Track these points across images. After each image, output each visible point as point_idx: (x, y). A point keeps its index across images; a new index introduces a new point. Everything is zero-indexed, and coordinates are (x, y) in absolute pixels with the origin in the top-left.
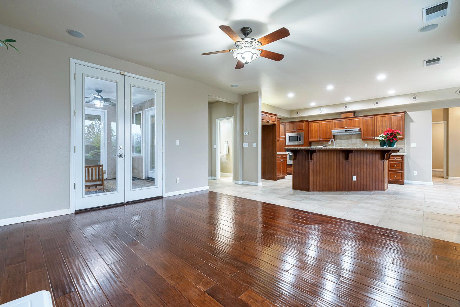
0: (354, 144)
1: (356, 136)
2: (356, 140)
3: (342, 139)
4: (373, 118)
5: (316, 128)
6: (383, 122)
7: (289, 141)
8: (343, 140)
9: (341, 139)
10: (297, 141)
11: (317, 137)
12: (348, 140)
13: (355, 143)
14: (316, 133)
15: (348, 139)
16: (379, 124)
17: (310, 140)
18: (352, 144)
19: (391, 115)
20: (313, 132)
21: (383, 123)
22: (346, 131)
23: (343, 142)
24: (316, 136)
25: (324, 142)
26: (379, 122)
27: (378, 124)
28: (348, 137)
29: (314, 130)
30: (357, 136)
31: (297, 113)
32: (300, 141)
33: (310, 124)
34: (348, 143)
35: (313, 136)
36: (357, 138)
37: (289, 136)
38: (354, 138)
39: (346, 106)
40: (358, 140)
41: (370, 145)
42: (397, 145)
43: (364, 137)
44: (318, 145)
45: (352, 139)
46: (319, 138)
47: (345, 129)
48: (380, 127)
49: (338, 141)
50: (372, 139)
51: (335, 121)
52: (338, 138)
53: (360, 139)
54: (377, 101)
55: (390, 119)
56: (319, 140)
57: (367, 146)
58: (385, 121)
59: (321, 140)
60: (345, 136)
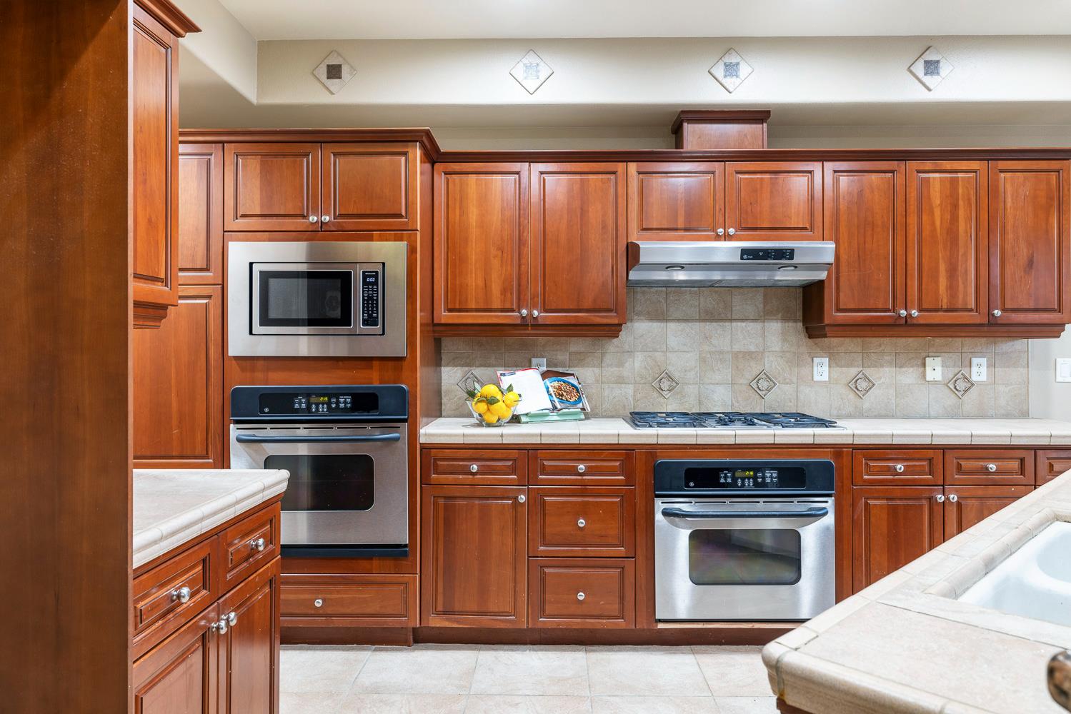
0: (749, 355)
1: (760, 298)
2: (758, 325)
4: (899, 179)
5: (495, 219)
6: (955, 206)
7: (265, 321)
8: (672, 326)
10: (345, 320)
11: (504, 291)
12: (709, 326)
13: (752, 349)
14: (496, 263)
15: (709, 316)
16: (933, 224)
17: (444, 316)
18: (736, 355)
19: (1002, 165)
20: (473, 253)
21: (954, 219)
22: (745, 253)
23: (673, 341)
24: (496, 289)
25: (542, 340)
26: (932, 213)
27: (925, 218)
28: (708, 301)
29: (474, 233)
30: (765, 296)
31: (334, 72)
32: (370, 321)
33: (440, 181)
34: (706, 348)
35: (473, 280)
36: (765, 315)
37: (265, 276)
38: (750, 310)
39: (733, 59)
40: (775, 327)
41: (841, 367)
42: (992, 365)
43: (839, 310)
44: (493, 361)
45: (731, 320)
46: (519, 299)
47: (718, 238)
48: (941, 246)
49: (640, 330)
50: (891, 322)
51: (641, 176)
52: (638, 308)
53: (785, 319)
54: (930, 56)
55: (993, 191)
56: (519, 322)
57: (826, 368)
58: (969, 200)
59: (540, 321)
60: (688, 297)
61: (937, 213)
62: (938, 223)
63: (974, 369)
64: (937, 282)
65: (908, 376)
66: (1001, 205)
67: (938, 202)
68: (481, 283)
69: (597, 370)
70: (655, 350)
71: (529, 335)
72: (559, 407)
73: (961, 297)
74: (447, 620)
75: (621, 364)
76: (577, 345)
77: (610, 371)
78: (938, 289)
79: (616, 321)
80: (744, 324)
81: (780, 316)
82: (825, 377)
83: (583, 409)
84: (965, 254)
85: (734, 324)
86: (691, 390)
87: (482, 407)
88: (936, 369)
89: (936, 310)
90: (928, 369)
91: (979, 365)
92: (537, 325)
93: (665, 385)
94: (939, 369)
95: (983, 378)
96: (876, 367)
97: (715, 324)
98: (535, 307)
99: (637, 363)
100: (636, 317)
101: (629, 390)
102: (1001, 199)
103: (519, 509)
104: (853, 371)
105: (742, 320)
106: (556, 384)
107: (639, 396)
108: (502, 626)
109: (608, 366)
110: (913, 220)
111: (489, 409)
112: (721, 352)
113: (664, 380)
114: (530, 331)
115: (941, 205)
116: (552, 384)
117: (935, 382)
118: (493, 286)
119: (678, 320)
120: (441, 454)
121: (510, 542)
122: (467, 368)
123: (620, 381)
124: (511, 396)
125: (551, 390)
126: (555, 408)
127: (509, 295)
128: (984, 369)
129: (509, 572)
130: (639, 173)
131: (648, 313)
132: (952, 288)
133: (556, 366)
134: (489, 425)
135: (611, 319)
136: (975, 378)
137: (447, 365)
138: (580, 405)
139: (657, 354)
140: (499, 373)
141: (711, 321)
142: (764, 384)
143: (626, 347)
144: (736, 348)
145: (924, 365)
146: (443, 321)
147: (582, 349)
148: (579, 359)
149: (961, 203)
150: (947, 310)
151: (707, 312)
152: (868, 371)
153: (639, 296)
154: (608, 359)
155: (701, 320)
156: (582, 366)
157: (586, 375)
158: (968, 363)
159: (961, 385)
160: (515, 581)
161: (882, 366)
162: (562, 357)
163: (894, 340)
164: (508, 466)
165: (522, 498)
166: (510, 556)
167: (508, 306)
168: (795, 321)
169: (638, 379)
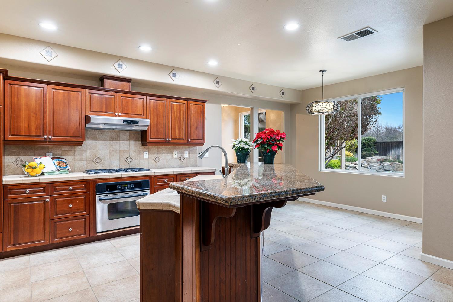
0: (125, 151)
1: (128, 134)
2: (128, 142)
3: (98, 140)
4: (167, 103)
5: (33, 103)
8: (100, 142)
9: (96, 139)
11: (37, 129)
12: (112, 142)
13: (126, 149)
14: (33, 119)
15: (112, 139)
18: (121, 151)
19: (191, 102)
20: (23, 114)
21: (180, 115)
23: (100, 147)
24: (33, 128)
25: (50, 146)
26: (174, 113)
28: (112, 134)
29: (23, 107)
30: (130, 133)
33: (8, 87)
34: (111, 149)
35: (23, 125)
36: (130, 139)
38: (125, 137)
39: (121, 63)
40: (133, 143)
41: (152, 154)
42: (189, 153)
43: (151, 138)
44: (29, 154)
45: (119, 140)
46: (43, 132)
47: (115, 116)
48: (176, 122)
49: (88, 143)
50: (164, 142)
51: (90, 94)
52: (88, 136)
53: (136, 140)
54: (174, 72)
55: (189, 108)
56: (43, 140)
57: (147, 155)
58: (183, 111)
59: (52, 140)
60: (105, 133)
61: (176, 113)
62: (176, 116)
63: (185, 154)
64: (176, 132)
65: (169, 156)
66: (190, 113)
67: (176, 110)
68: (26, 126)
69: (73, 157)
70: (94, 150)
71: (47, 145)
72: (59, 169)
73: (181, 136)
74: (15, 247)
75: (82, 154)
76: (65, 148)
77: (78, 157)
78: (176, 134)
79: (81, 140)
80: (123, 142)
81: (134, 139)
82: (147, 157)
83: (68, 170)
84: (182, 124)
85: (120, 142)
86: (106, 162)
87: (30, 170)
88: (176, 155)
89: (176, 139)
90: (174, 155)
91: (186, 153)
92: (50, 141)
93: (98, 161)
94: (177, 154)
95: (187, 157)
96: (161, 154)
97: (114, 141)
98: (50, 135)
99: (88, 154)
100: (87, 139)
101: (85, 163)
102: (190, 111)
103: (46, 204)
104: (155, 155)
105: (123, 141)
106: (58, 161)
107: (88, 165)
108: (39, 245)
109: (77, 155)
110: (170, 115)
111: (32, 171)
112: (116, 150)
113: (97, 159)
114: (48, 143)
115: (177, 111)
116: (56, 161)
117: (176, 158)
118: (32, 127)
119: (102, 140)
120: (12, 187)
121: (42, 215)
122: (17, 157)
123: (81, 160)
124: (41, 166)
125: (56, 164)
126: (58, 169)
127: (39, 130)
128: (187, 154)
129: (42, 226)
130: (89, 93)
131: (92, 138)
132: (179, 133)
133: (56, 155)
134: (32, 176)
135: (80, 139)
136: (185, 157)
137: (8, 156)
138: (67, 168)
139: (94, 151)
140: (34, 158)
141: (113, 140)
142: (129, 160)
143: (84, 149)
144: (121, 149)
145: (173, 153)
146: (9, 139)
147: (67, 150)
148: (66, 153)
149: (181, 111)
150: (178, 139)
151: (111, 138)
152: (159, 155)
153: (88, 132)
154: (77, 153)
155: (109, 140)
156: (67, 155)
157: (68, 158)
158: (183, 153)
159: (182, 159)
160: (45, 229)
161: (163, 154)
162: (58, 152)
163: (165, 147)
164: (42, 190)
165: (48, 200)
166: (43, 220)
167: (38, 134)
168: (139, 141)
169: (88, 159)
